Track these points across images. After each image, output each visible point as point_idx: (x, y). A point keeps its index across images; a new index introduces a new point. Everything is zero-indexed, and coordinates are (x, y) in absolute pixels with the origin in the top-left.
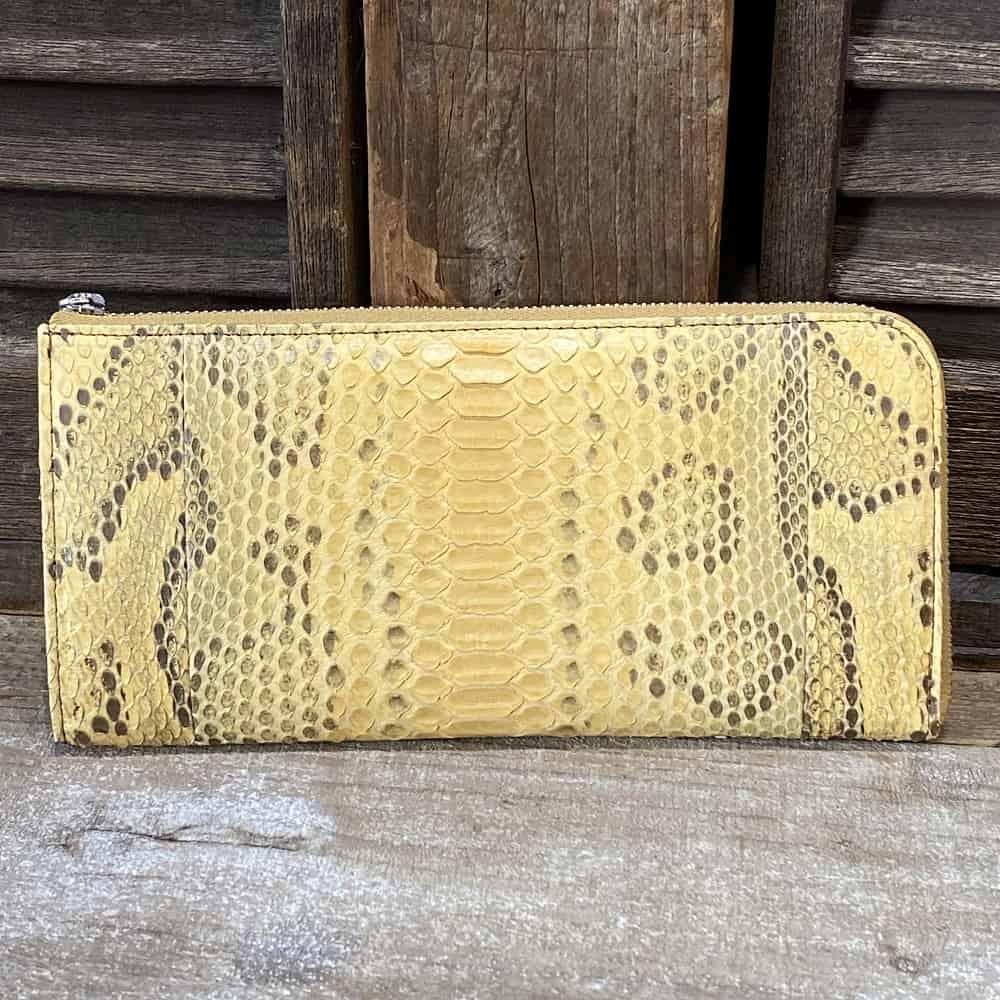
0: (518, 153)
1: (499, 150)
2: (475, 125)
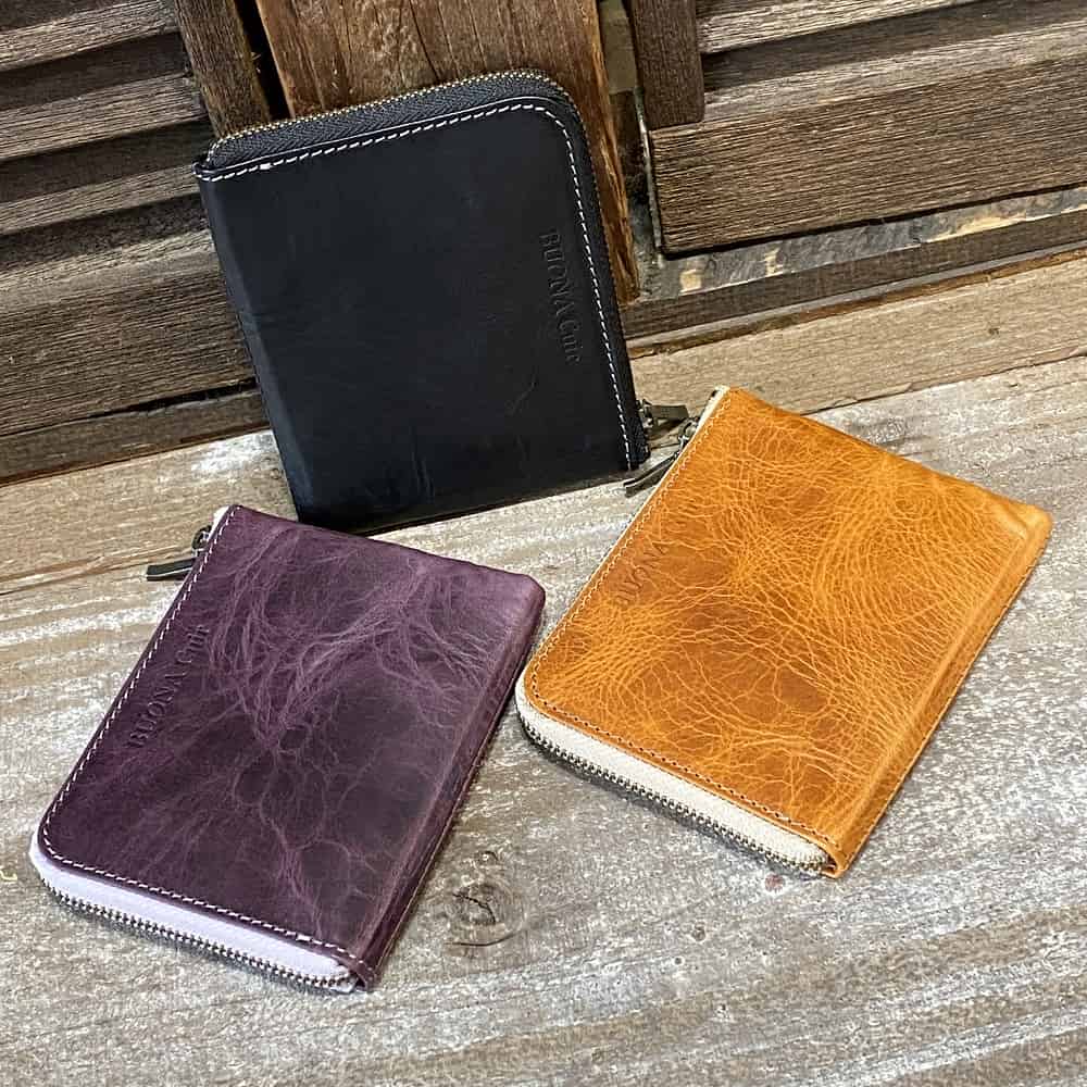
0: (414, 45)
1: (397, 48)
2: (370, 34)
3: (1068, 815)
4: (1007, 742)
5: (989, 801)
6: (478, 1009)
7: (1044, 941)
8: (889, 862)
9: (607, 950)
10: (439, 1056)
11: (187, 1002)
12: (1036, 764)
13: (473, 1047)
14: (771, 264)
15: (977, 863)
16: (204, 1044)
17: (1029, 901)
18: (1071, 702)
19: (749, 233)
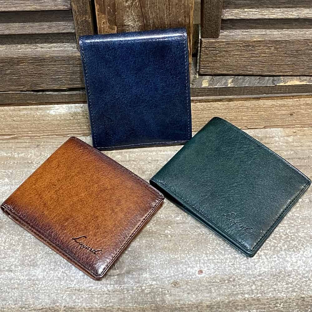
0: (138, 3)
1: (132, 3)
3: (290, 267)
4: (275, 241)
5: (268, 259)
6: (106, 296)
7: (277, 305)
8: (235, 272)
9: (147, 284)
10: (92, 308)
11: (20, 277)
12: (283, 250)
13: (103, 307)
14: (230, 82)
15: (260, 278)
16: (23, 292)
17: (274, 292)
18: (296, 233)
19: (225, 72)
